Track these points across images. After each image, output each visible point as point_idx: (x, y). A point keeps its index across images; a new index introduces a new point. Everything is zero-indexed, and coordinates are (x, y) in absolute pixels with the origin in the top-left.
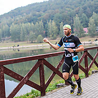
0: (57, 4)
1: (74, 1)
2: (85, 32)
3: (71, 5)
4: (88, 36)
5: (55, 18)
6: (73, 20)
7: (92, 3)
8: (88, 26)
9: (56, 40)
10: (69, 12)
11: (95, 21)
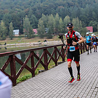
0: (6, 4)
1: (24, 2)
2: (35, 33)
3: (20, 5)
4: (37, 36)
5: (4, 18)
6: (22, 21)
7: (42, 5)
8: (37, 27)
9: (6, 41)
10: (19, 13)
11: (44, 22)
